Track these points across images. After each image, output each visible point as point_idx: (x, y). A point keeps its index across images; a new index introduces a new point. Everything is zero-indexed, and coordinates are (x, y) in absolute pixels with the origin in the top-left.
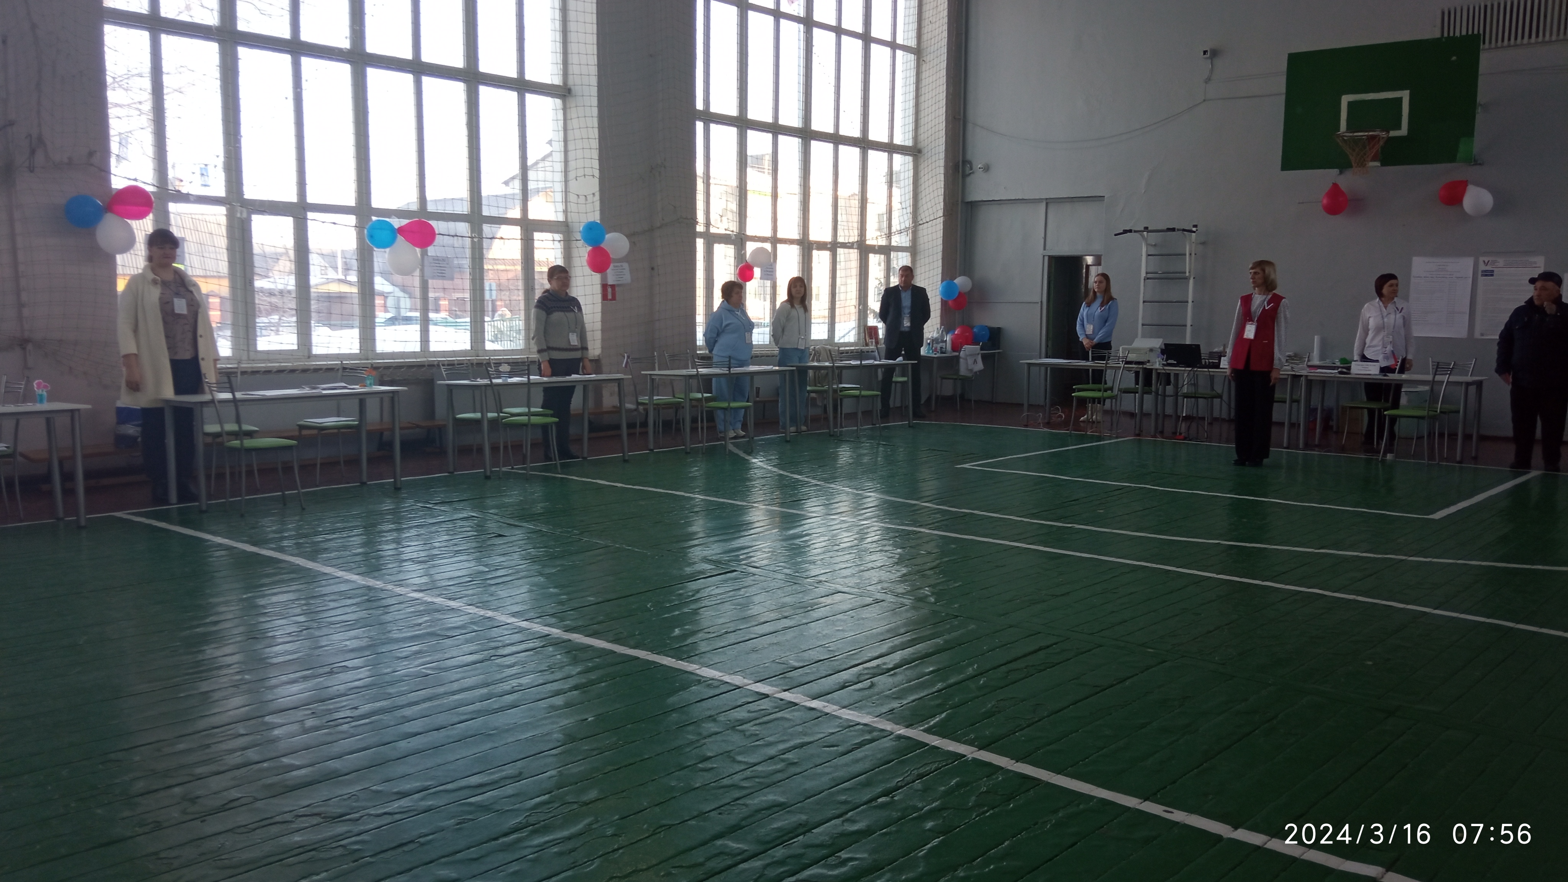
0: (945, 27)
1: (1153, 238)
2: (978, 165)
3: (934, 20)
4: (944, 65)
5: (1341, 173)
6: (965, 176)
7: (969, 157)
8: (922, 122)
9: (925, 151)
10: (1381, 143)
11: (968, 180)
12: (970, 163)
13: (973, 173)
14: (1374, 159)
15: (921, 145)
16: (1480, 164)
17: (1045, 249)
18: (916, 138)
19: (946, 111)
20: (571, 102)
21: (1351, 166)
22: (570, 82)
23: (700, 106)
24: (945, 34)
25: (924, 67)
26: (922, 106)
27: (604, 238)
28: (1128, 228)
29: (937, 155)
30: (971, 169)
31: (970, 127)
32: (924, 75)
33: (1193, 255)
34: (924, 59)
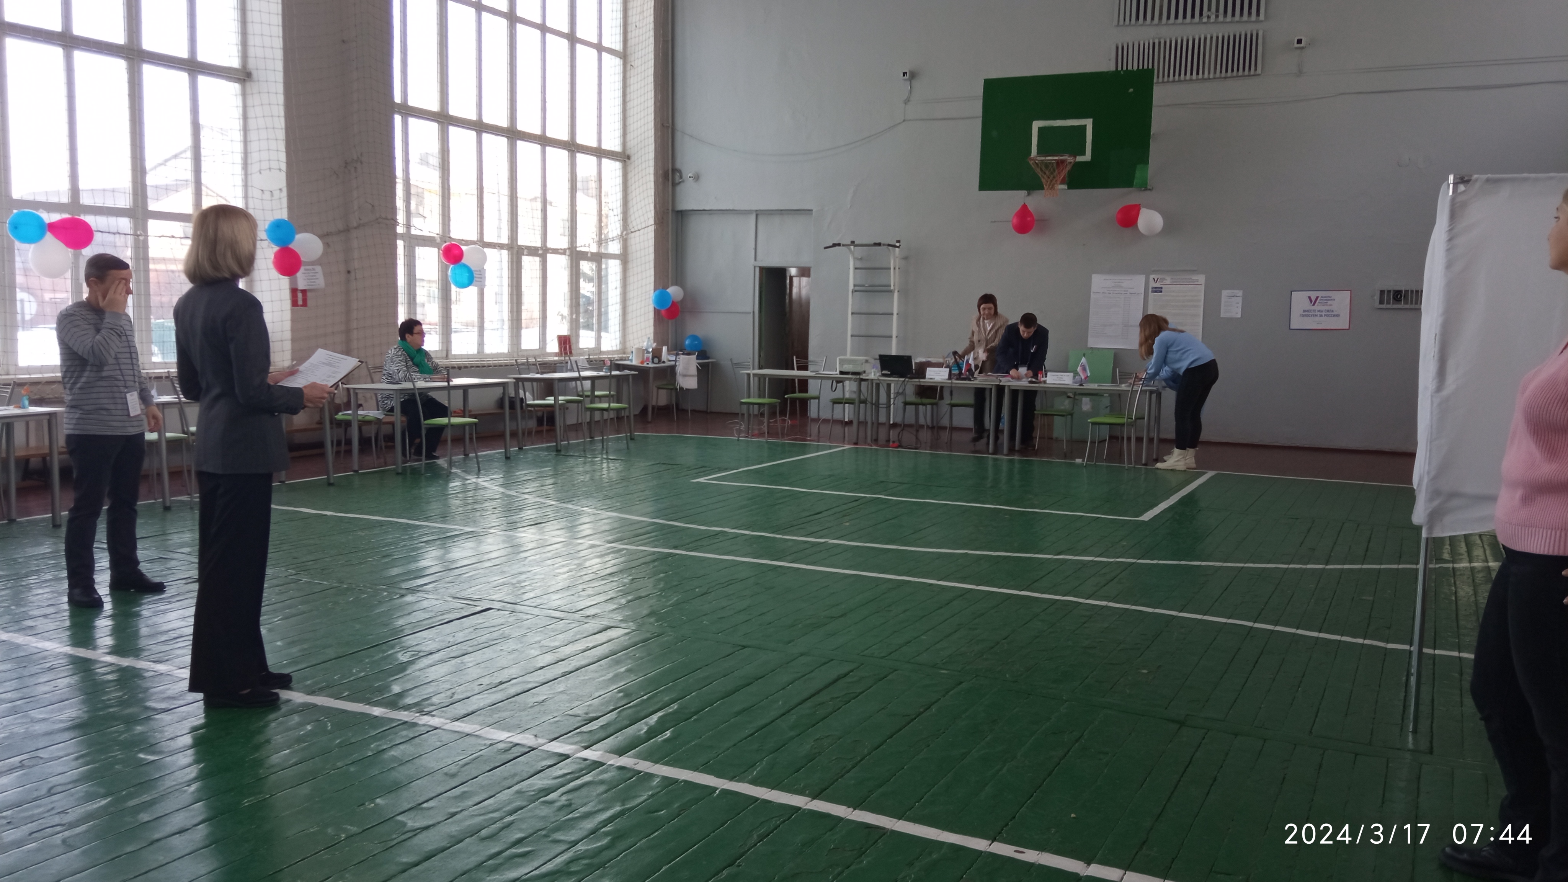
0: (652, 33)
1: (859, 252)
2: (688, 173)
3: (641, 25)
4: (651, 71)
5: (1029, 194)
6: (674, 185)
7: (678, 165)
8: (631, 128)
9: (632, 159)
10: (1069, 168)
11: (678, 188)
12: (680, 172)
13: (683, 181)
14: (1062, 183)
15: (628, 152)
16: (1150, 189)
17: (755, 260)
18: (624, 144)
19: (655, 119)
20: (251, 87)
21: (1042, 188)
22: (252, 64)
23: (398, 99)
24: (652, 40)
25: (631, 73)
26: (630, 113)
27: (294, 237)
28: (836, 242)
29: (647, 162)
30: (681, 177)
31: (678, 135)
32: (632, 81)
33: (897, 268)
34: (633, 64)
